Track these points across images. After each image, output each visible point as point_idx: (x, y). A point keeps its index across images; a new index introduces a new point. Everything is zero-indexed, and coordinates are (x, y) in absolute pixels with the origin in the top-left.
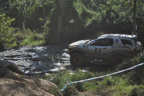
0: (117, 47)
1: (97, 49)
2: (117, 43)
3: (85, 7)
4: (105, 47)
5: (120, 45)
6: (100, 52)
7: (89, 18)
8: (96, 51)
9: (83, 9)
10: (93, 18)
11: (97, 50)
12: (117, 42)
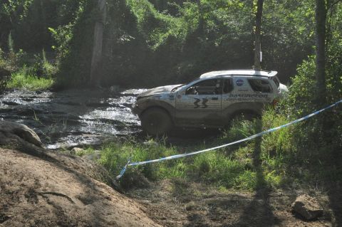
0: (239, 95)
1: (198, 100)
2: (240, 87)
3: (151, 6)
4: (215, 96)
5: (247, 91)
6: (206, 106)
7: (161, 32)
8: (198, 106)
9: (148, 10)
10: (170, 32)
11: (200, 103)
12: (241, 85)
